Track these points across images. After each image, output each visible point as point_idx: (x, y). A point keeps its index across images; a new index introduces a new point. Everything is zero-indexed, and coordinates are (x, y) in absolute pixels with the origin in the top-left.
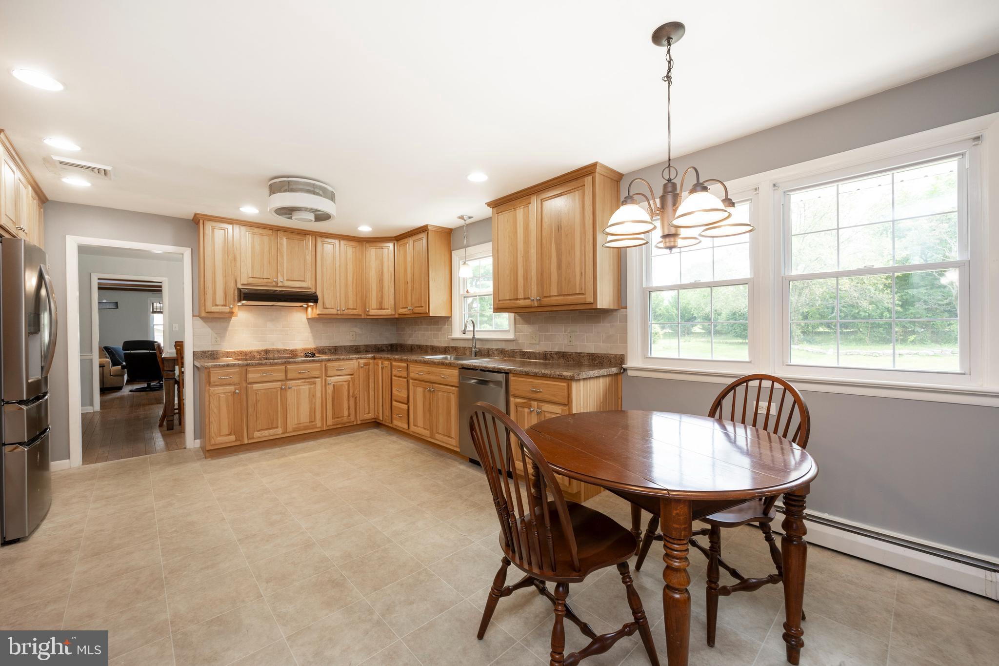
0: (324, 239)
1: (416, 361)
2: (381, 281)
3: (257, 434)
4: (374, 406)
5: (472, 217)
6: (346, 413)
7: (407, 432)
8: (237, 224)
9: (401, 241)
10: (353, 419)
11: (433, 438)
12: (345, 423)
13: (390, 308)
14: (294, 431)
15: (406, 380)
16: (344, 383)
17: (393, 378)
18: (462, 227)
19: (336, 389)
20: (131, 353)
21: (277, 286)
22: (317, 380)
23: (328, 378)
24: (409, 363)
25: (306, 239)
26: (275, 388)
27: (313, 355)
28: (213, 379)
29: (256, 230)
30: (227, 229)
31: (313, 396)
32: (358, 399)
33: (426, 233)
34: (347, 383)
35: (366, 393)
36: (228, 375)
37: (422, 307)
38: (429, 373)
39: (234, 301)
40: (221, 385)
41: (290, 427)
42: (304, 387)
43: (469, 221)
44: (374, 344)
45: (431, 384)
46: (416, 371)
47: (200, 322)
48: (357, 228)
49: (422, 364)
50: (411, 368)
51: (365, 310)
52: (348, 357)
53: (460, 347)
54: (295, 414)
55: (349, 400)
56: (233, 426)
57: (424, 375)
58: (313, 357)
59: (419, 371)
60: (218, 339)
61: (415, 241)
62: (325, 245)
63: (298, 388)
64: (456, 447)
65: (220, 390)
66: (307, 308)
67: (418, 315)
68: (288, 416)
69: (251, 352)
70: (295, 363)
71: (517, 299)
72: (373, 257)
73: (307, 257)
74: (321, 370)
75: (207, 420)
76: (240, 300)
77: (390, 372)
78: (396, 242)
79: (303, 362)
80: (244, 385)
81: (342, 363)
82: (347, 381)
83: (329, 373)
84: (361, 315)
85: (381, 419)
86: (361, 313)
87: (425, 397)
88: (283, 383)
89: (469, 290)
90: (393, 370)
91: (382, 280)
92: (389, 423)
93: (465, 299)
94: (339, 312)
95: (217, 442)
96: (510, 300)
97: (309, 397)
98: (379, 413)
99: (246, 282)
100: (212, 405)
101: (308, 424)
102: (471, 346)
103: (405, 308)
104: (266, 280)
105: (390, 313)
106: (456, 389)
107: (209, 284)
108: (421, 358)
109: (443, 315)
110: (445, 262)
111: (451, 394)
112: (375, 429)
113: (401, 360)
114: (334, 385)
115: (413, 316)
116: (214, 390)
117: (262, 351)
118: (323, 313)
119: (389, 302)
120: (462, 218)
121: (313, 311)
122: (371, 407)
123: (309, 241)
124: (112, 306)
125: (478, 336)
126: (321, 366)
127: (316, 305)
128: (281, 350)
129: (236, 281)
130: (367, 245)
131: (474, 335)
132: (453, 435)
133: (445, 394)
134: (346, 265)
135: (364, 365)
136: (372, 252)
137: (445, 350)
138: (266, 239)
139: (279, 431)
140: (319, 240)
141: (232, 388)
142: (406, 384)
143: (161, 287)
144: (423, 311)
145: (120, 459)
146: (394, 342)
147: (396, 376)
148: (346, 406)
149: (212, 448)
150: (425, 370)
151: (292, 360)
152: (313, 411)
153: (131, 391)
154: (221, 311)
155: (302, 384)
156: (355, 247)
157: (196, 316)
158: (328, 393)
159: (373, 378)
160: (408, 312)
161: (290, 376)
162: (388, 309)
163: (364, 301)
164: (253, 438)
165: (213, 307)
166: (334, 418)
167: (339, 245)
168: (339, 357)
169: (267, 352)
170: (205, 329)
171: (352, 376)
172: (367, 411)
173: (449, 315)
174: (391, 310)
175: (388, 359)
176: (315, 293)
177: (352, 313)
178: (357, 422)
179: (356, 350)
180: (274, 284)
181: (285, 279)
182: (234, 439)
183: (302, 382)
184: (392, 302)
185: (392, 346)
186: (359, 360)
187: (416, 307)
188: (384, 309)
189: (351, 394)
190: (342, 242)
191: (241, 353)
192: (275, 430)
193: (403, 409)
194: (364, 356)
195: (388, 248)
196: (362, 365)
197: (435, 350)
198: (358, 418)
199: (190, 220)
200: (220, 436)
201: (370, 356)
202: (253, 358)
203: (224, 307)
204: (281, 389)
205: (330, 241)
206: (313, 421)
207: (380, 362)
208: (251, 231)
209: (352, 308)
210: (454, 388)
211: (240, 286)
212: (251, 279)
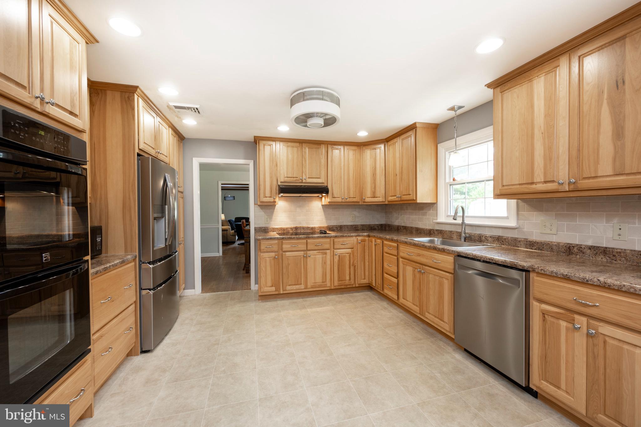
0: (333, 146)
1: (406, 243)
2: (374, 175)
3: (288, 288)
4: (368, 274)
5: (464, 107)
6: (348, 278)
7: (397, 302)
8: (278, 141)
9: (391, 141)
10: (353, 282)
11: (423, 315)
12: (347, 285)
13: (381, 197)
14: (312, 288)
15: (396, 258)
16: (347, 254)
17: (385, 254)
18: (453, 119)
19: (341, 259)
20: (238, 224)
21: (302, 182)
22: (327, 251)
23: (335, 250)
24: (399, 244)
25: (321, 148)
26: (299, 256)
27: (325, 233)
28: (263, 247)
29: (289, 144)
30: (272, 145)
31: (325, 263)
32: (356, 267)
33: (414, 130)
34: (348, 254)
35: (362, 263)
36: (271, 245)
37: (410, 194)
38: (419, 255)
39: (276, 194)
40: (267, 252)
41: (309, 285)
42: (318, 256)
43: (460, 112)
44: (368, 224)
45: (421, 266)
46: (405, 251)
47: (258, 208)
48: (357, 134)
49: (412, 246)
50: (401, 248)
51: (362, 198)
52: (349, 234)
53: (446, 231)
54: (312, 276)
55: (350, 268)
56: (274, 281)
57: (414, 256)
58: (325, 234)
59: (409, 252)
60: (268, 219)
61: (403, 140)
62: (334, 150)
63: (314, 256)
64: (449, 332)
65: (266, 255)
66: (321, 198)
67: (406, 202)
68: (308, 277)
69: (287, 229)
70: (313, 238)
71: (532, 183)
72: (368, 157)
73: (322, 160)
74: (330, 244)
75: (259, 275)
76: (280, 193)
77: (381, 248)
78: (386, 143)
79: (318, 237)
80: (281, 252)
81: (345, 239)
82: (348, 253)
83: (336, 246)
84: (359, 202)
85: (374, 285)
86: (359, 201)
87: (414, 276)
88: (305, 252)
89: (456, 179)
90: (385, 248)
91: (376, 174)
92: (380, 290)
93: (451, 186)
94: (343, 201)
95: (265, 291)
96: (520, 184)
97: (322, 264)
98: (372, 280)
99: (283, 181)
100: (262, 265)
101: (321, 283)
102: (460, 231)
103: (394, 196)
104: (295, 179)
105: (381, 200)
106: (450, 275)
107: (262, 183)
108: (409, 239)
109: (429, 202)
110: (431, 155)
111: (444, 279)
112: (369, 292)
113: (392, 240)
114: (339, 255)
115: (401, 202)
116: (263, 255)
117: (293, 228)
118: (333, 201)
119: (380, 192)
120: (452, 109)
121: (326, 200)
122: (366, 274)
123: (323, 149)
124: (232, 199)
125: (467, 221)
126: (330, 241)
127: (328, 195)
128: (305, 228)
129: (277, 180)
130: (364, 148)
131: (463, 220)
132: (446, 319)
133: (437, 278)
134: (349, 164)
135: (361, 241)
136: (368, 153)
137: (430, 233)
138: (295, 149)
139: (302, 286)
140: (330, 147)
141: (273, 254)
142: (396, 261)
143: (248, 187)
144: (411, 198)
145: (218, 292)
146: (383, 222)
147: (387, 253)
148: (348, 272)
149: (262, 295)
150: (416, 252)
151: (311, 236)
152: (324, 275)
153: (238, 244)
154: (268, 201)
155: (317, 254)
156: (355, 150)
157: (256, 204)
158: (335, 262)
159: (368, 251)
160: (397, 199)
161: (309, 248)
162: (380, 197)
163: (361, 191)
164: (286, 290)
165: (264, 199)
166: (339, 281)
167: (343, 150)
168: (343, 235)
169: (296, 228)
170: (261, 213)
171: (353, 250)
172: (363, 278)
173: (435, 202)
174: (382, 198)
175: (380, 238)
176: (327, 186)
177: (352, 201)
178: (355, 285)
179: (355, 229)
180: (300, 181)
181: (307, 177)
182: (275, 290)
183: (317, 252)
184: (384, 192)
185: (381, 225)
186: (357, 237)
187: (404, 195)
188: (377, 197)
189: (351, 264)
190: (346, 147)
191: (281, 229)
192: (300, 286)
193: (394, 283)
194: (361, 234)
195: (380, 148)
196: (360, 242)
197: (420, 232)
198: (356, 282)
199: (252, 142)
200: (267, 287)
201: (366, 234)
202: (287, 233)
203: (270, 198)
204: (304, 256)
205: (337, 147)
206: (324, 282)
207: (374, 240)
208: (286, 144)
209: (352, 197)
210: (448, 274)
211: (279, 184)
212: (286, 178)
